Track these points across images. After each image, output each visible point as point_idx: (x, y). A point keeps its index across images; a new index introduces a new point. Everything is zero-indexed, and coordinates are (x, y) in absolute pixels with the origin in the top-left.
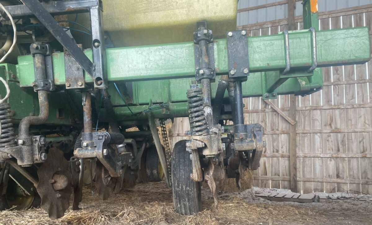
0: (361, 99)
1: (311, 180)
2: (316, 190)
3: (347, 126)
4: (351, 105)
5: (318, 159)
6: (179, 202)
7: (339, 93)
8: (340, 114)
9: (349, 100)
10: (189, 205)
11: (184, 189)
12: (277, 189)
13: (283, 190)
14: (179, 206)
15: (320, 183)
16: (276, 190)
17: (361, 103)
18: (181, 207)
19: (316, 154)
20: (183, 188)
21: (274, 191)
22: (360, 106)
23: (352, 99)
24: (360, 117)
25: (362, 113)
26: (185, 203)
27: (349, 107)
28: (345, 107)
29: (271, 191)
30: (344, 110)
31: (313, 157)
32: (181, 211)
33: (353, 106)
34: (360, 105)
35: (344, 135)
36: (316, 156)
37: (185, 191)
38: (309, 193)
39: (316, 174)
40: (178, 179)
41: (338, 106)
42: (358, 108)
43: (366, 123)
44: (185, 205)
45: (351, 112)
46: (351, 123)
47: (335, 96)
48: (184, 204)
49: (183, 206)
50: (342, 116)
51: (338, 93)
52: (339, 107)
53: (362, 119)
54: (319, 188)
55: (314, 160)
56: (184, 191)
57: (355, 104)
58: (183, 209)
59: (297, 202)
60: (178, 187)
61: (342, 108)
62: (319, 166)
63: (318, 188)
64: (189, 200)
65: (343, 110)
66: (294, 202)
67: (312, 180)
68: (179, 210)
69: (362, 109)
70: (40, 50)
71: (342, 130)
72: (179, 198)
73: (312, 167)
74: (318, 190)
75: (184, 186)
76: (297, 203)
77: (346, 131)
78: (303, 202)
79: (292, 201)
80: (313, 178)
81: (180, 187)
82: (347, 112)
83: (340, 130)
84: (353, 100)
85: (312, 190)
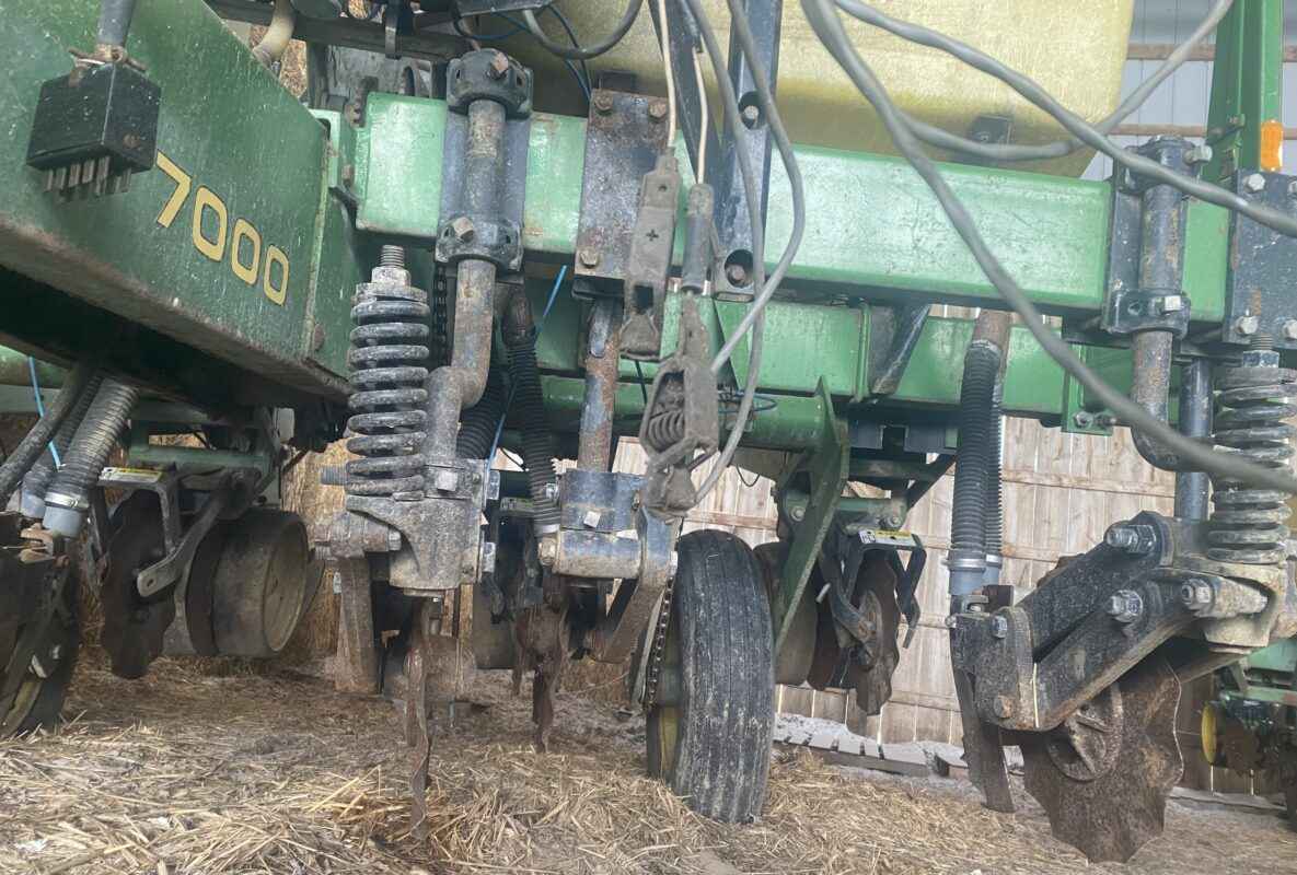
0: (1085, 464)
1: (913, 699)
2: (923, 734)
3: (1037, 540)
4: (1053, 477)
5: (939, 635)
6: (711, 770)
7: (1021, 431)
8: (1021, 499)
9: (1048, 458)
10: (747, 784)
11: (742, 723)
12: (803, 718)
13: (822, 723)
14: (707, 784)
15: (937, 714)
16: (802, 722)
17: (1084, 475)
18: (712, 789)
19: (936, 618)
20: (736, 720)
21: (793, 725)
22: (1080, 485)
23: (1057, 459)
24: (1077, 517)
25: (1083, 506)
26: (733, 776)
27: (1048, 482)
28: (1038, 479)
29: (786, 723)
30: (1032, 490)
31: (926, 626)
32: (709, 804)
33: (1060, 479)
34: (1080, 480)
35: (1026, 567)
36: (934, 623)
37: (741, 728)
38: (904, 741)
39: (930, 680)
40: (721, 682)
41: (1018, 472)
42: (1073, 488)
43: (1092, 539)
44: (730, 784)
45: (1052, 498)
46: (1049, 532)
47: (1011, 440)
48: (729, 779)
49: (721, 788)
50: (1026, 505)
51: (1018, 433)
52: (1019, 476)
53: (1083, 521)
54: (935, 727)
55: (927, 632)
56: (738, 729)
57: (1065, 476)
58: (720, 798)
59: (880, 770)
60: (717, 712)
61: (1028, 481)
62: (942, 655)
63: (930, 726)
64: (749, 765)
65: (1028, 488)
66: (872, 769)
67: (917, 698)
68: (702, 801)
69: (1084, 492)
70: (505, 87)
71: (1021, 552)
72: (712, 757)
73: (920, 658)
74: (931, 734)
75: (740, 710)
76: (881, 774)
77: (1033, 554)
78: (898, 770)
79: (865, 768)
80: (921, 695)
81: (726, 713)
82: (1040, 495)
83: (1013, 549)
84: (1060, 462)
85: (912, 732)
